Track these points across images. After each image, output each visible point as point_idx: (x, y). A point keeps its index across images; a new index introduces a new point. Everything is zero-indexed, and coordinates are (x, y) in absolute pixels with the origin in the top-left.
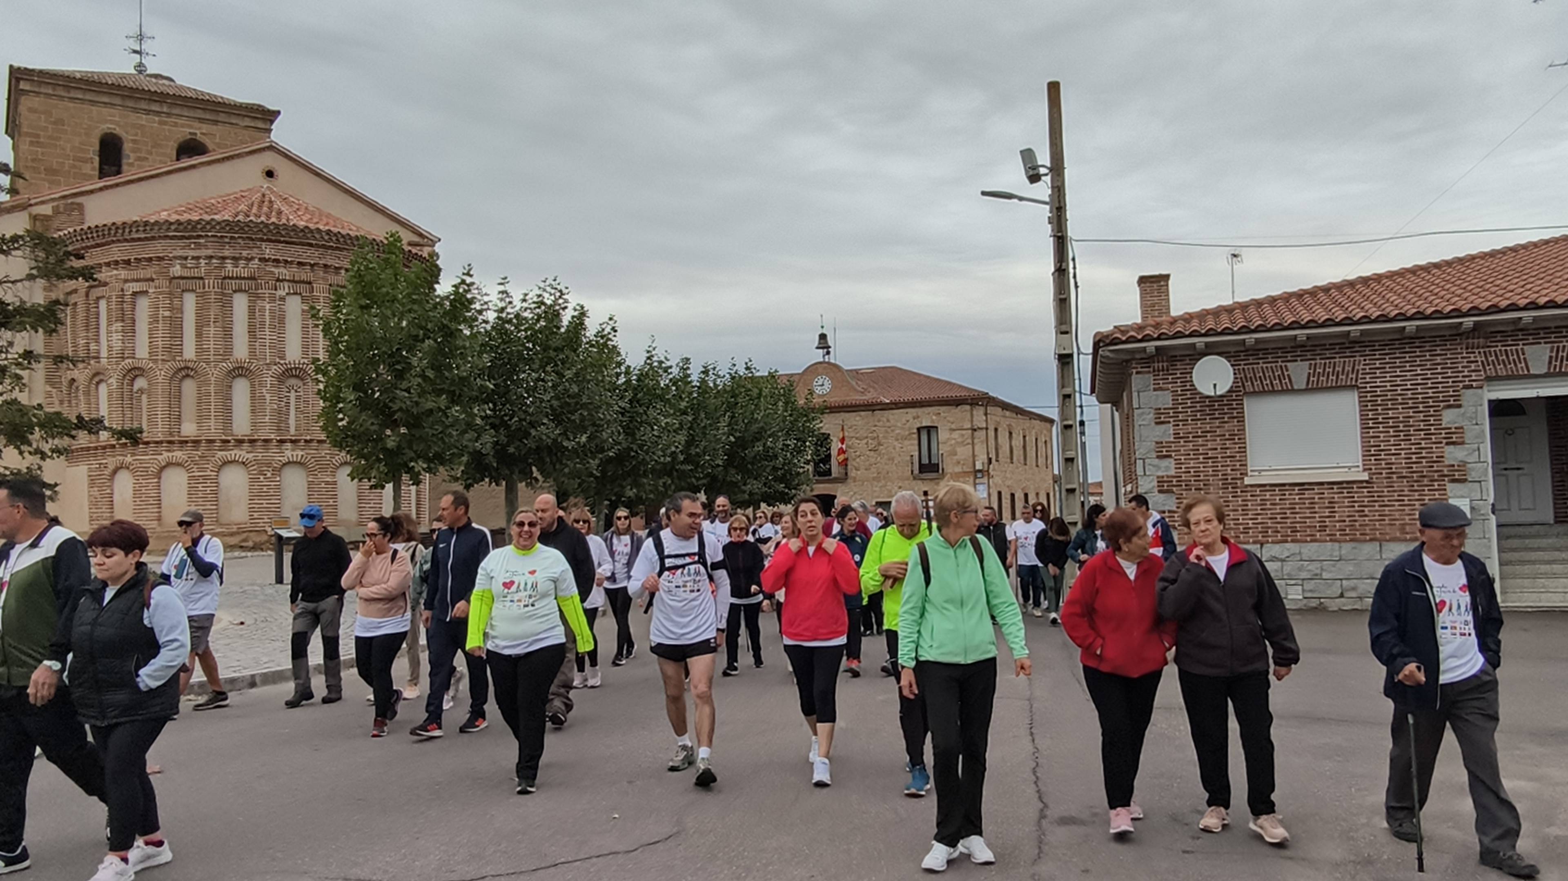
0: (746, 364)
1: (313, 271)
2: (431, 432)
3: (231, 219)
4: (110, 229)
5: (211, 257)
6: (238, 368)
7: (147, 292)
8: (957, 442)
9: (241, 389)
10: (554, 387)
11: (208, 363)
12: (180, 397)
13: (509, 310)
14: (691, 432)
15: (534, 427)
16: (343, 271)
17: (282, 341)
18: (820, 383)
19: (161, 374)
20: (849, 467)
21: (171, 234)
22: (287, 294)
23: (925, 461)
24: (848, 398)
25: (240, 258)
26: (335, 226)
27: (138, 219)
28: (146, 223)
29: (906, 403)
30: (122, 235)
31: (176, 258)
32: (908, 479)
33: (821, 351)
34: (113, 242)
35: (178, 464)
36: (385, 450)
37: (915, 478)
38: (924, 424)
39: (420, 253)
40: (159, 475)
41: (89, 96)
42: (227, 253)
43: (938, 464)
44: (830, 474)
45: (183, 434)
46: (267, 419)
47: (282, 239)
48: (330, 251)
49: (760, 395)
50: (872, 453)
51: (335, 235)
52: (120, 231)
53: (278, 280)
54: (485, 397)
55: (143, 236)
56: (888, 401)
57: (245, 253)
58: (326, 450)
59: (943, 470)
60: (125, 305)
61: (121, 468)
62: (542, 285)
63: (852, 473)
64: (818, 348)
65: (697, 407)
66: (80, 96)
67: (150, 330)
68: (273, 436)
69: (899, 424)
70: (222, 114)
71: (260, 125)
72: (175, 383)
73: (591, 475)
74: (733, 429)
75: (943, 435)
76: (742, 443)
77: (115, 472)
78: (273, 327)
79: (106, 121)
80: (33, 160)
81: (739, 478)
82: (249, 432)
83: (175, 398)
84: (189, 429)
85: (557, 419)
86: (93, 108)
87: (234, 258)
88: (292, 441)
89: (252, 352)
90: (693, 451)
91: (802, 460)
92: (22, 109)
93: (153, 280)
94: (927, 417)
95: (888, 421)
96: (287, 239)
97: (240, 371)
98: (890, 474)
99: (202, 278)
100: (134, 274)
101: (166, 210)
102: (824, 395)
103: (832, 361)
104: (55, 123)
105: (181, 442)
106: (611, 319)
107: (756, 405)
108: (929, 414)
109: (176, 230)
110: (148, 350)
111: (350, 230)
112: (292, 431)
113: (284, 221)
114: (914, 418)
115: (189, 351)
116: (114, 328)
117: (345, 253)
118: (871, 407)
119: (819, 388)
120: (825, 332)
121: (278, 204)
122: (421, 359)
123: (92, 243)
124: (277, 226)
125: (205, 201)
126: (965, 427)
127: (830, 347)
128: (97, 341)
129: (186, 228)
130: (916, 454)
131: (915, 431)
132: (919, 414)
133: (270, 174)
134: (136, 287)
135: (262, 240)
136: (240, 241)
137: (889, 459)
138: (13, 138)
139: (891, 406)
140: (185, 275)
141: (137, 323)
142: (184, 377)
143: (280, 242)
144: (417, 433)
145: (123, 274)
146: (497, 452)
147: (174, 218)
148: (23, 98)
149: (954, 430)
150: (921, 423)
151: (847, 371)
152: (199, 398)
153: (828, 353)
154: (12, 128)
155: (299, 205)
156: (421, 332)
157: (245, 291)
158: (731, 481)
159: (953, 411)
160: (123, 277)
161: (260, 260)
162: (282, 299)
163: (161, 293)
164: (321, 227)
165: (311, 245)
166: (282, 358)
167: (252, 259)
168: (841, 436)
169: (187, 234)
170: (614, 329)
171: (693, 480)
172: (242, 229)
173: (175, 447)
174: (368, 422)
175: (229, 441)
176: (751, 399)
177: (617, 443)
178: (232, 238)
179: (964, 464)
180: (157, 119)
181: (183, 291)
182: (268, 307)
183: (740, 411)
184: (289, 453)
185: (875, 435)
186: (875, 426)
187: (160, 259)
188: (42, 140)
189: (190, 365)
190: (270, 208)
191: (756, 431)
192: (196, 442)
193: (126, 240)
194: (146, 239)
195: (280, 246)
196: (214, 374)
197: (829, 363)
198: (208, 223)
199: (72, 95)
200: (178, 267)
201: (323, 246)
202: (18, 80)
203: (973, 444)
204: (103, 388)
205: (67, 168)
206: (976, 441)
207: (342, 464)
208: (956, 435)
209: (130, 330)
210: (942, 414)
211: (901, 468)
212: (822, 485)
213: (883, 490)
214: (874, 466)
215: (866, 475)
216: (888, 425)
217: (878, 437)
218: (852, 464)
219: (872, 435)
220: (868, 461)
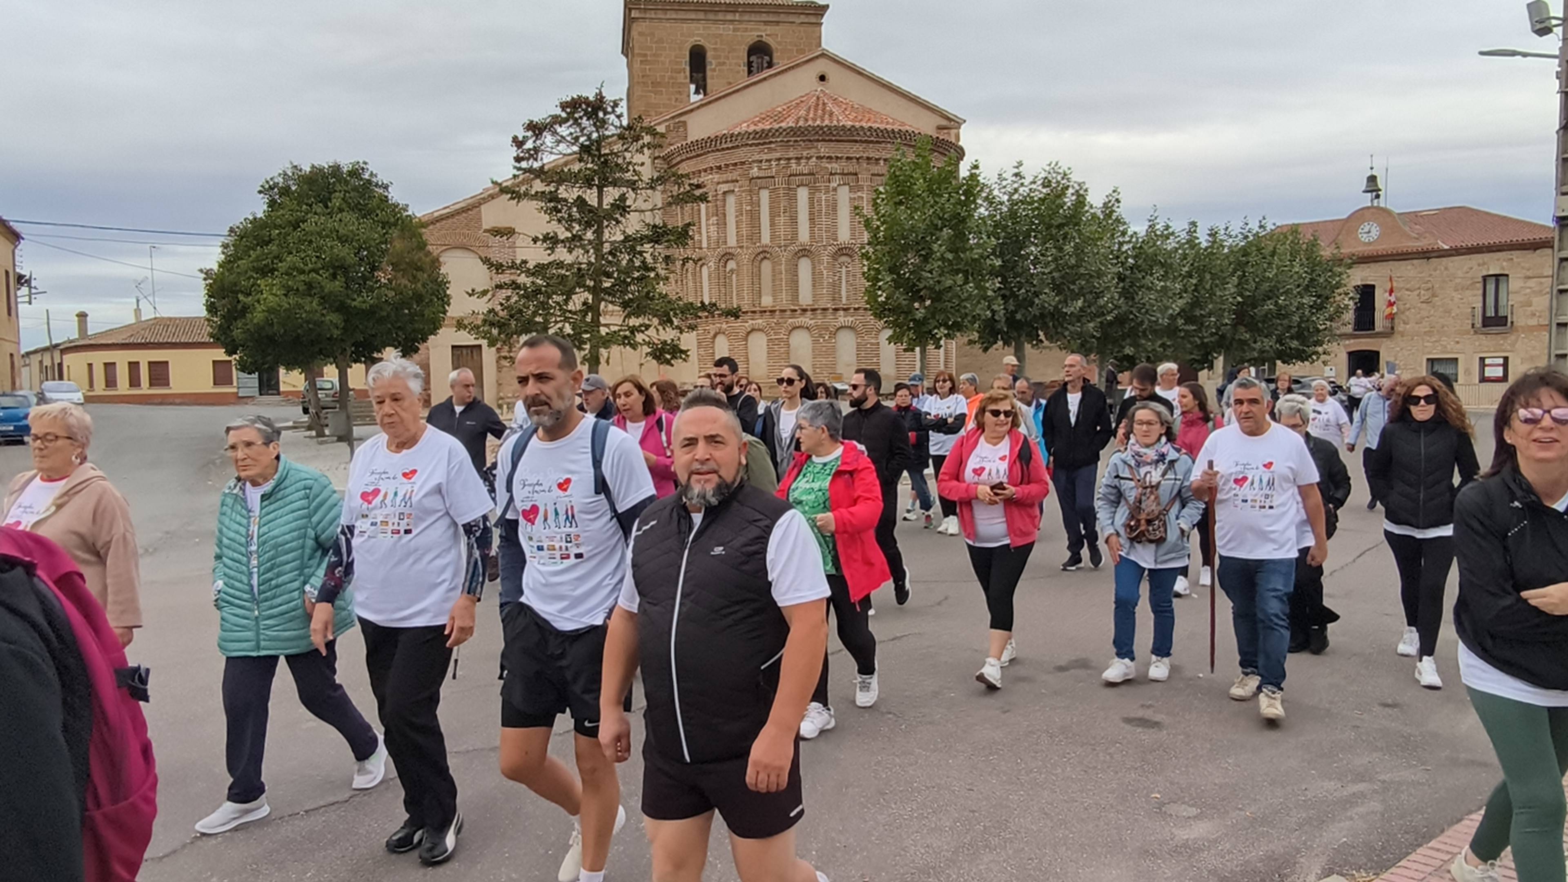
0: (1260, 222)
1: (858, 163)
2: (950, 305)
3: (794, 125)
4: (706, 142)
5: (779, 159)
6: (801, 250)
7: (733, 191)
8: (1534, 292)
9: (805, 267)
10: (1055, 260)
11: (780, 247)
12: (760, 275)
13: (1021, 190)
14: (1196, 294)
15: (1037, 296)
16: (882, 162)
17: (835, 226)
18: (1366, 230)
19: (745, 256)
20: (1396, 321)
21: (750, 142)
22: (839, 185)
23: (1491, 313)
24: (1399, 245)
25: (801, 158)
26: (875, 122)
27: (725, 132)
28: (732, 136)
29: (1469, 249)
30: (715, 146)
31: (754, 161)
32: (1468, 333)
33: (1369, 194)
34: (709, 152)
35: (759, 330)
36: (914, 320)
37: (1476, 333)
38: (1491, 273)
39: (946, 137)
40: (746, 339)
41: (681, 15)
42: (791, 155)
43: (1506, 317)
44: (1374, 329)
45: (762, 305)
46: (825, 291)
47: (834, 138)
48: (871, 145)
49: (1273, 253)
50: (1424, 305)
51: (875, 131)
52: (713, 143)
53: (831, 174)
54: (994, 273)
55: (730, 145)
56: (1446, 247)
57: (805, 154)
58: (870, 318)
59: (1512, 323)
60: (718, 203)
61: (719, 333)
62: (1047, 168)
63: (1400, 327)
64: (1366, 191)
65: (1201, 271)
66: (674, 16)
67: (737, 222)
68: (829, 306)
69: (1460, 274)
70: (782, 15)
71: (813, 19)
72: (756, 264)
73: (1094, 337)
74: (1243, 288)
75: (1514, 284)
76: (1253, 302)
77: (715, 336)
78: (828, 214)
79: (694, 35)
80: (643, 76)
81: (1248, 336)
82: (811, 303)
83: (757, 276)
84: (767, 301)
85: (1058, 288)
86: (685, 25)
87: (797, 158)
88: (844, 310)
89: (812, 236)
90: (1198, 312)
91: (1322, 317)
92: (634, 33)
93: (737, 181)
94: (1494, 264)
95: (1446, 269)
96: (838, 138)
97: (805, 252)
98: (1446, 328)
99: (773, 177)
100: (724, 177)
101: (745, 122)
102: (1370, 243)
103: (1382, 205)
104: (656, 42)
105: (761, 312)
106: (1114, 191)
107: (1269, 264)
108: (1498, 260)
109: (754, 138)
110: (735, 238)
111: (888, 123)
112: (844, 301)
113: (835, 123)
114: (1479, 265)
115: (766, 239)
116: (711, 222)
117: (883, 145)
118: (1426, 255)
119: (1365, 236)
120: (1374, 173)
121: (830, 106)
122: (941, 246)
123: (694, 154)
124: (829, 128)
125: (773, 110)
126: (1545, 274)
127: (1380, 190)
128: (700, 233)
129: (761, 136)
130: (1480, 305)
131: (1480, 279)
132: (1486, 260)
133: (822, 78)
134: (724, 187)
135: (818, 141)
136: (801, 143)
137: (1445, 312)
138: (627, 56)
139: (1450, 252)
140: (761, 175)
141: (727, 218)
142: (762, 259)
143: (831, 141)
144: (939, 305)
145: (716, 177)
146: (1007, 319)
147: (752, 128)
148: (634, 25)
149: (1529, 278)
150: (1488, 269)
151: (1399, 214)
152: (774, 276)
153: (1378, 196)
154: (626, 49)
155: (847, 104)
156: (940, 222)
157: (806, 185)
158: (1240, 339)
159: (1530, 256)
160: (715, 180)
161: (817, 158)
162: (835, 189)
163: (743, 191)
164: (864, 125)
165: (856, 141)
166: (836, 240)
167: (811, 157)
168: (1389, 287)
169: (761, 141)
170: (1118, 201)
171: (1197, 339)
172: (803, 133)
173: (757, 315)
174: (901, 298)
175: (796, 311)
176: (1264, 258)
177: (1117, 307)
178: (796, 141)
179: (1540, 317)
180: (731, 27)
181: (760, 188)
182: (823, 198)
183: (1251, 270)
184: (843, 319)
185: (1430, 285)
186: (1431, 275)
187: (743, 163)
188: (649, 58)
189: (767, 249)
190: (824, 110)
191: (1267, 289)
192: (772, 312)
193: (718, 150)
194: (733, 148)
195: (832, 144)
196: (784, 257)
197: (1378, 208)
198: (777, 130)
199: (668, 16)
200: (756, 169)
201: (866, 141)
202: (630, 10)
204: (705, 270)
205: (667, 80)
207: (883, 328)
208: (1532, 283)
209: (722, 224)
210: (1515, 260)
211: (1459, 321)
212: (1363, 340)
213: (1436, 345)
214: (1426, 319)
215: (1417, 329)
216: (1447, 273)
217: (1433, 287)
218: (1399, 318)
219: (1425, 285)
220: (1420, 314)
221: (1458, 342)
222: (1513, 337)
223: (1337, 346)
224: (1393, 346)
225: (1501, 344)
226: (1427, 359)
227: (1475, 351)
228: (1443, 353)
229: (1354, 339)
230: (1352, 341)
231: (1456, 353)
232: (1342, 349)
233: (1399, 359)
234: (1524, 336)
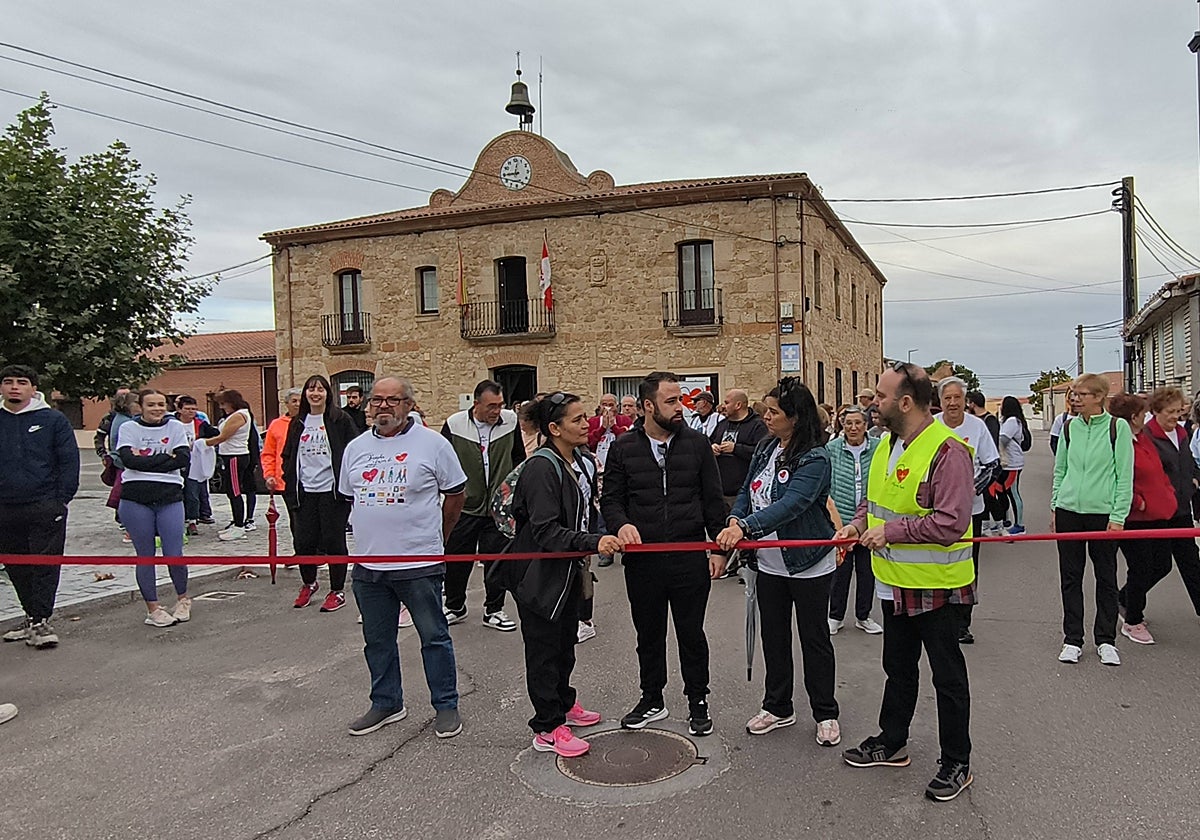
8: (749, 268)
18: (513, 170)
20: (558, 316)
23: (690, 303)
29: (658, 198)
32: (657, 337)
33: (515, 113)
37: (668, 336)
38: (688, 237)
43: (711, 310)
44: (526, 329)
50: (596, 291)
59: (721, 318)
63: (563, 328)
64: (511, 110)
69: (645, 239)
75: (722, 254)
94: (693, 223)
95: (625, 232)
98: (628, 329)
102: (518, 191)
103: (535, 134)
108: (697, 217)
114: (671, 226)
118: (598, 209)
119: (511, 179)
120: (522, 78)
126: (765, 239)
127: (531, 107)
130: (675, 289)
131: (673, 249)
132: (680, 217)
137: (625, 301)
139: (629, 203)
149: (744, 245)
150: (684, 233)
151: (559, 148)
153: (527, 116)
159: (741, 210)
179: (759, 309)
185: (603, 258)
186: (604, 241)
197: (529, 135)
203: (777, 272)
206: (782, 265)
210: (721, 217)
211: (646, 317)
212: (512, 348)
213: (615, 356)
214: (600, 313)
215: (587, 330)
216: (626, 239)
217: (608, 261)
218: (562, 311)
219: (596, 257)
220: (591, 305)
221: (646, 351)
222: (723, 343)
223: (474, 360)
224: (555, 358)
225: (707, 354)
226: (604, 379)
227: (670, 365)
228: (627, 367)
229: (499, 346)
230: (496, 351)
231: (643, 369)
232: (483, 363)
233: (563, 380)
234: (738, 340)
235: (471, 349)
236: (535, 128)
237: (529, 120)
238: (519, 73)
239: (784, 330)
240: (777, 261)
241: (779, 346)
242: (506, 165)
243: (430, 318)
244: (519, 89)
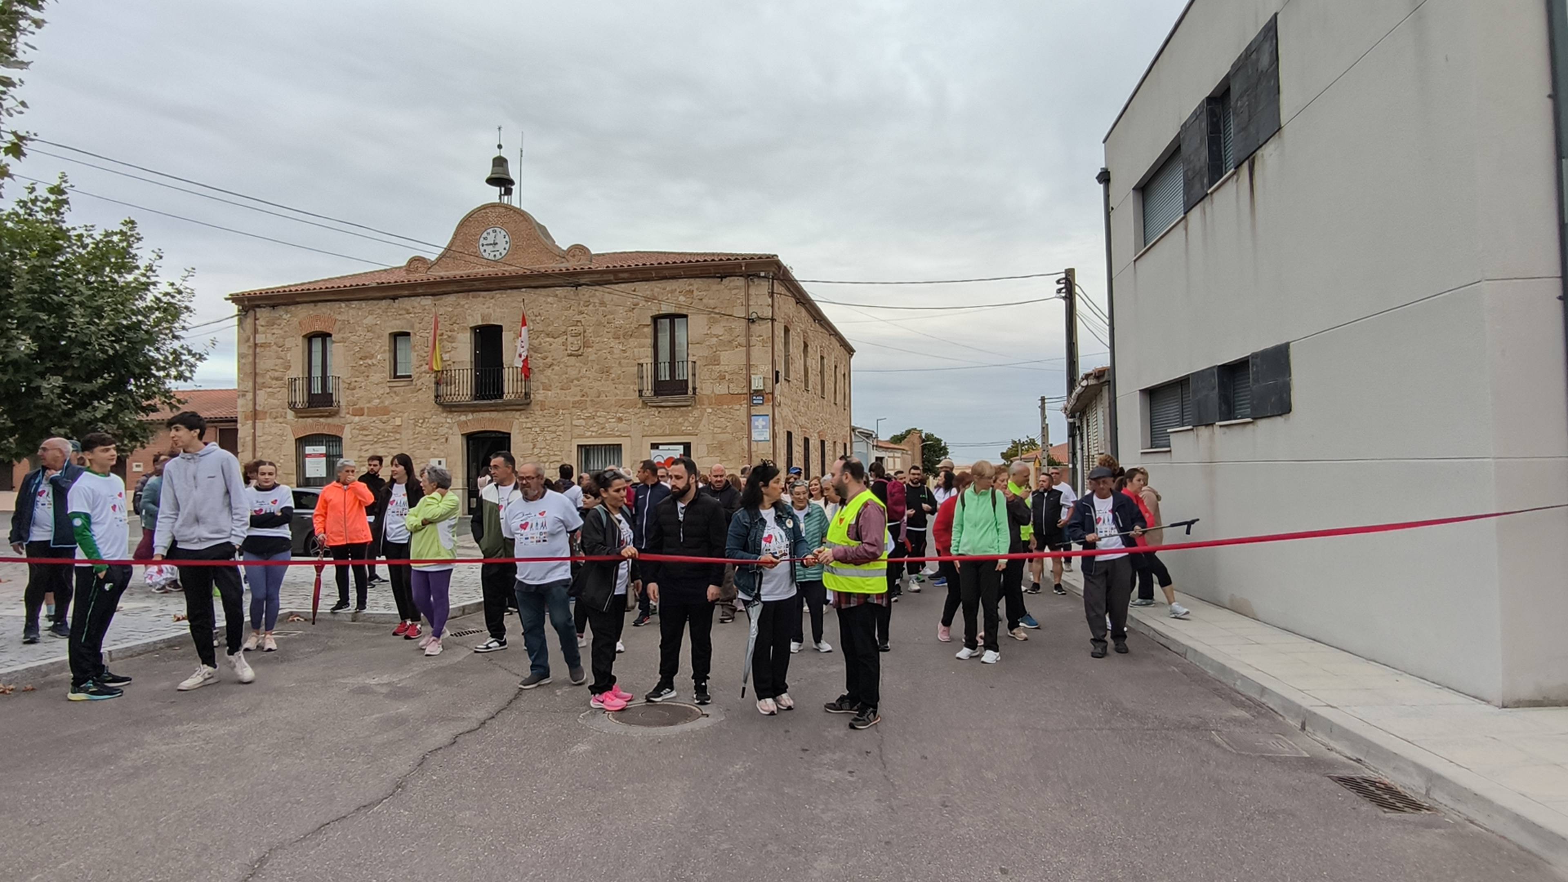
8: (722, 342)
18: (492, 241)
20: (534, 384)
23: (664, 374)
24: (536, 266)
29: (635, 272)
32: (632, 406)
33: (494, 185)
37: (643, 405)
38: (664, 311)
43: (685, 381)
44: (501, 396)
50: (573, 360)
56: (601, 268)
59: (694, 389)
63: (538, 396)
64: (491, 183)
69: (622, 311)
75: (697, 328)
94: (669, 298)
95: (603, 303)
98: (603, 397)
102: (496, 261)
103: (515, 203)
108: (673, 292)
114: (648, 299)
118: (576, 281)
119: (489, 249)
120: (502, 152)
126: (738, 315)
127: (509, 178)
130: (649, 362)
131: (649, 322)
132: (657, 291)
137: (601, 371)
139: (606, 277)
149: (717, 320)
150: (660, 307)
151: (537, 218)
153: (507, 189)
159: (715, 287)
179: (731, 381)
185: (580, 329)
186: (582, 313)
197: (509, 207)
203: (749, 346)
206: (754, 340)
208: (720, 328)
210: (696, 293)
211: (621, 386)
212: (487, 415)
213: (590, 424)
214: (576, 382)
215: (563, 398)
216: (603, 311)
217: (585, 332)
218: (537, 379)
219: (574, 328)
220: (566, 374)
221: (620, 420)
222: (696, 413)
223: (447, 425)
224: (529, 425)
225: (680, 423)
226: (578, 446)
227: (645, 433)
228: (600, 436)
229: (473, 412)
230: (470, 416)
231: (618, 436)
232: (456, 429)
233: (538, 446)
234: (710, 410)
235: (445, 415)
236: (514, 200)
237: (508, 192)
238: (500, 147)
239: (755, 402)
240: (748, 335)
241: (750, 416)
242: (485, 235)
243: (402, 384)
244: (500, 162)
